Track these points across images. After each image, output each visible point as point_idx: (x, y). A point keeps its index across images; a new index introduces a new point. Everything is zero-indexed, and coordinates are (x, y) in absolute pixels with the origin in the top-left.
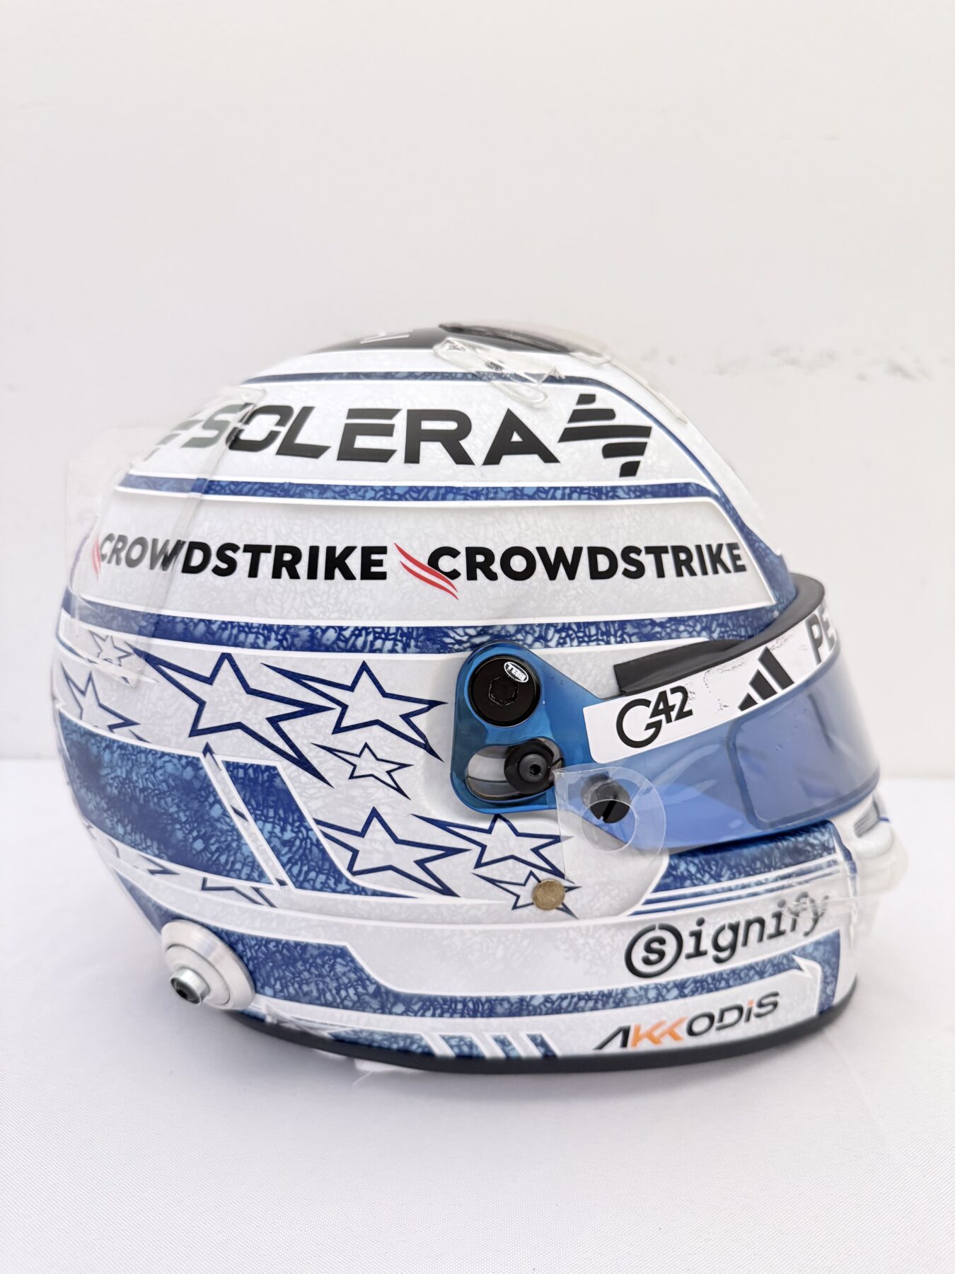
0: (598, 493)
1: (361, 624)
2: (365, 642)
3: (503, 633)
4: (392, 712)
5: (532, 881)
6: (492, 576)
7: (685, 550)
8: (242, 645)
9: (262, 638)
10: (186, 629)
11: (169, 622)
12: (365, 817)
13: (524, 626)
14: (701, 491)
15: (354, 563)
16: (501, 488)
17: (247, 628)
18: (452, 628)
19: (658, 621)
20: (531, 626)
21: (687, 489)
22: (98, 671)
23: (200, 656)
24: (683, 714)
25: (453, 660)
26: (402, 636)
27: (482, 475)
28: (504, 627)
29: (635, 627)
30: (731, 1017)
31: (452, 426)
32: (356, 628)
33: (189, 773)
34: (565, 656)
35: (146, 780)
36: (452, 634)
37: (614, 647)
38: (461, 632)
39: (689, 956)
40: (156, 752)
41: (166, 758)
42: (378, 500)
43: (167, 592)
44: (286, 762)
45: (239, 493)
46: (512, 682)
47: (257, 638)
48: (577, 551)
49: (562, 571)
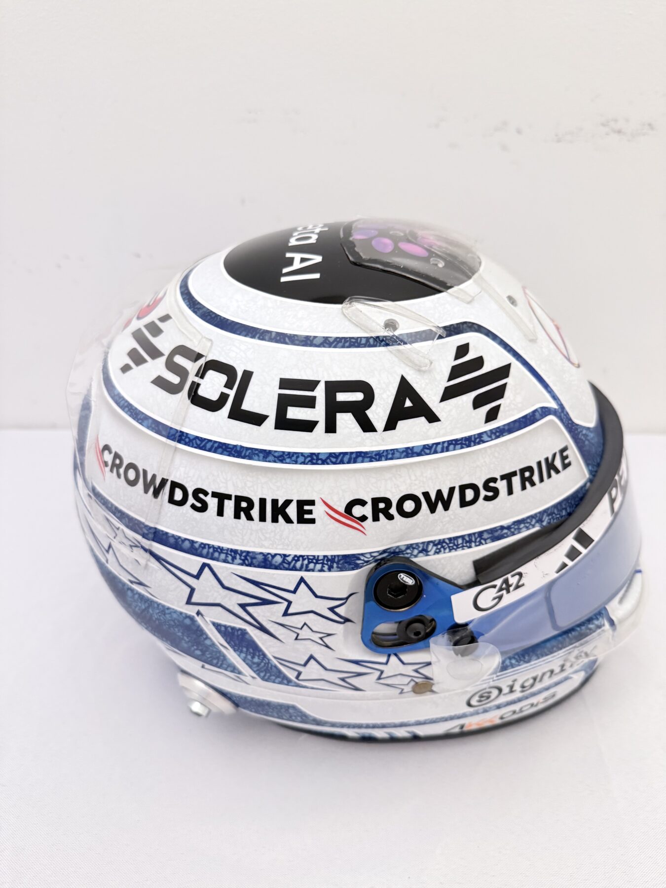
0: (468, 442)
1: (298, 553)
2: (302, 565)
3: (397, 550)
4: (323, 607)
5: (412, 683)
6: (390, 517)
7: (529, 468)
8: (217, 560)
9: (230, 557)
10: (177, 542)
11: (163, 534)
12: (306, 658)
13: (411, 545)
14: (545, 412)
15: (292, 510)
16: (397, 449)
17: (220, 550)
18: (362, 554)
19: (505, 526)
20: (417, 544)
21: (535, 415)
22: (116, 545)
23: (188, 561)
24: (518, 587)
25: (361, 572)
26: (328, 561)
27: (383, 440)
28: (398, 547)
29: (489, 533)
31: (358, 396)
32: (295, 556)
33: (188, 621)
34: (440, 560)
35: (159, 616)
36: (362, 558)
37: (475, 549)
38: (368, 556)
39: (506, 695)
40: (165, 605)
41: (172, 611)
42: (307, 464)
43: (160, 513)
44: (252, 628)
45: (204, 448)
46: (404, 586)
47: (227, 557)
48: (452, 490)
49: (440, 506)
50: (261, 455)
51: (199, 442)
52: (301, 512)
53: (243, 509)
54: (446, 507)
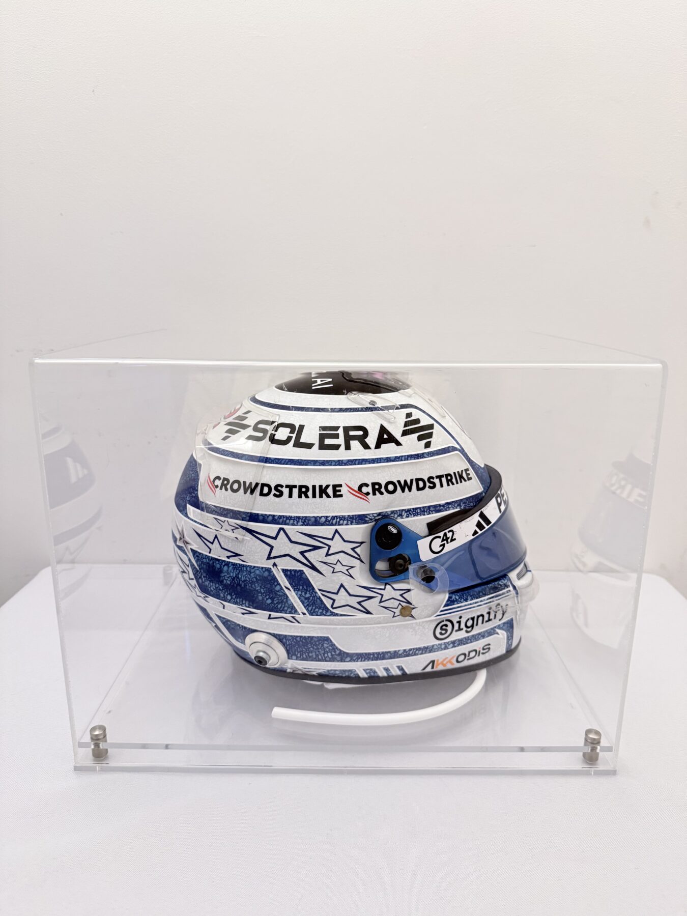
0: (418, 456)
1: (334, 515)
2: (336, 522)
3: (386, 514)
4: (348, 547)
5: (400, 607)
6: (382, 493)
7: (450, 475)
8: (288, 524)
9: (296, 521)
10: (264, 518)
11: (256, 516)
12: (338, 587)
13: (394, 511)
14: (454, 449)
15: (330, 491)
16: (382, 458)
17: (290, 518)
18: (368, 514)
19: (441, 505)
20: (396, 511)
21: (449, 449)
22: (221, 534)
23: (270, 529)
24: (452, 540)
25: (368, 526)
26: (350, 518)
27: (375, 453)
28: (386, 512)
29: (433, 508)
30: (473, 654)
31: (361, 433)
32: (333, 516)
33: (266, 574)
34: (409, 521)
35: (246, 577)
36: (368, 517)
37: (427, 516)
38: (371, 515)
39: (456, 631)
40: (251, 566)
41: (256, 568)
42: (337, 466)
43: (254, 503)
44: (307, 568)
45: (280, 463)
46: (391, 533)
47: (294, 521)
48: (412, 480)
49: (406, 489)
50: (312, 463)
51: (277, 461)
52: (335, 491)
53: (304, 492)
54: (410, 490)
